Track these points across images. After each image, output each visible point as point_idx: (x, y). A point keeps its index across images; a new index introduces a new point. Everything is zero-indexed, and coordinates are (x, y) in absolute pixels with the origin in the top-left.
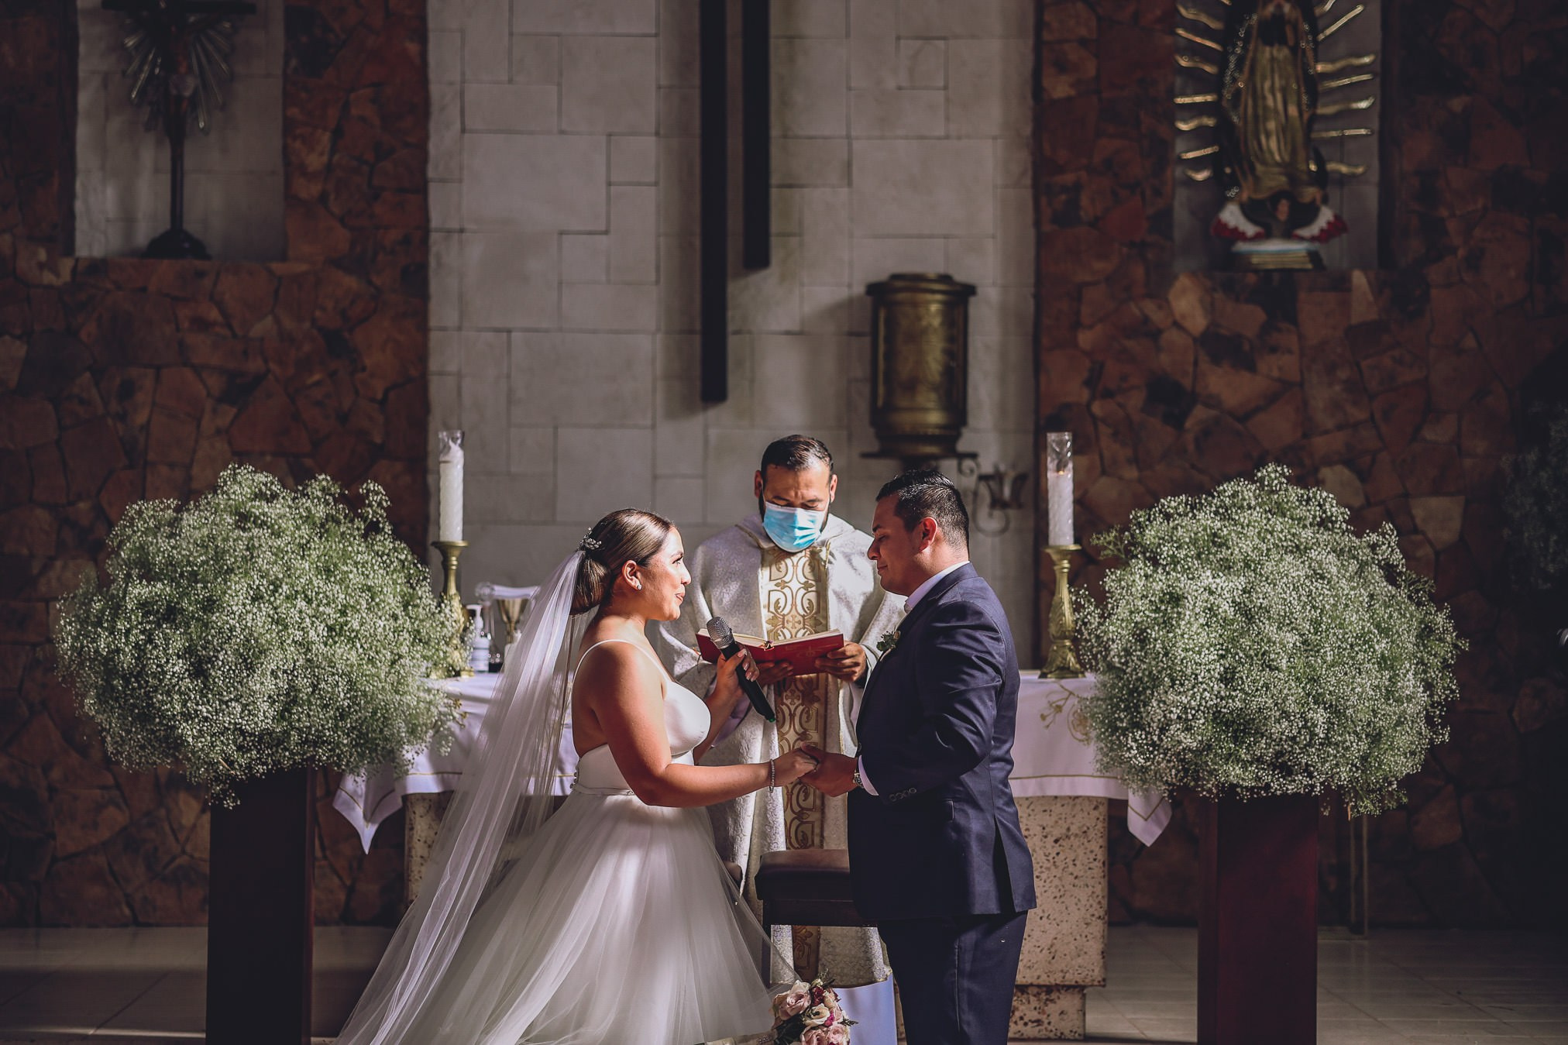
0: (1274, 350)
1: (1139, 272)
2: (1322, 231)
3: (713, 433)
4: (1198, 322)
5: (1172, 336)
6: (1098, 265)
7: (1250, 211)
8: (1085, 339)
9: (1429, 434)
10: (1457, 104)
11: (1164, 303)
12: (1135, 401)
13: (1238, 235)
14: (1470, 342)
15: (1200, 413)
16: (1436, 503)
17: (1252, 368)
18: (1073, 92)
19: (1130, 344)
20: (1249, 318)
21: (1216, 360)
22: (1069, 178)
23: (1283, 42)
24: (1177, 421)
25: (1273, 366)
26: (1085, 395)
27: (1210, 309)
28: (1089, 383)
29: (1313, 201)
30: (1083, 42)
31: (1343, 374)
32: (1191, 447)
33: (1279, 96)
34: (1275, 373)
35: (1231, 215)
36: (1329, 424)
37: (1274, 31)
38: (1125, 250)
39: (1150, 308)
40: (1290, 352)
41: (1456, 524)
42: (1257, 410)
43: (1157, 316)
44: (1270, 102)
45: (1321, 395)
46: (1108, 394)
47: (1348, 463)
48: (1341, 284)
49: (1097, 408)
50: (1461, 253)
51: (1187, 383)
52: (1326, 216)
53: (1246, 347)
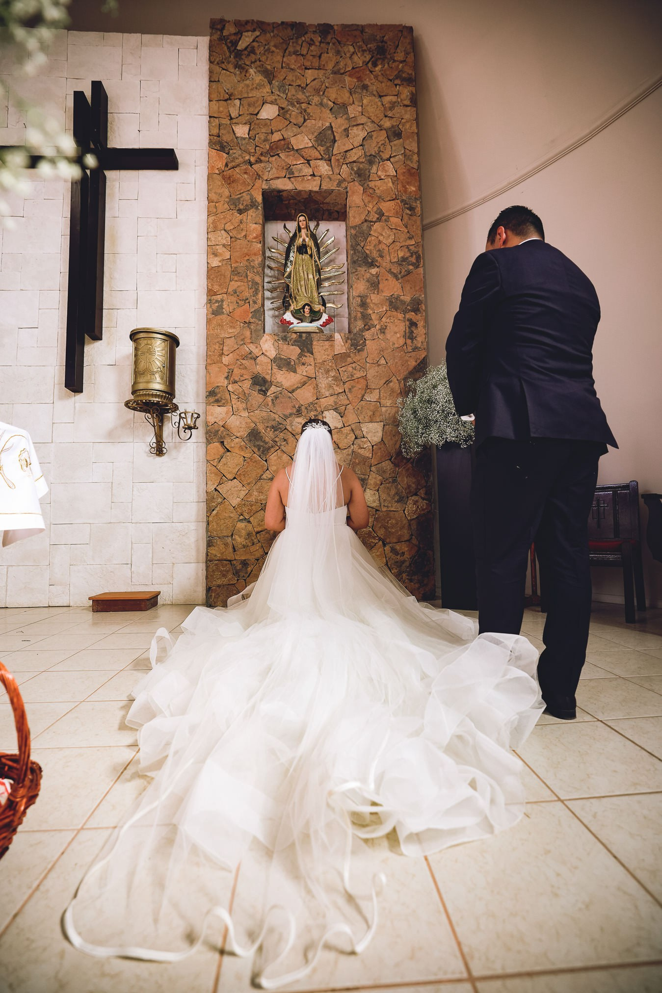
0: (304, 364)
1: (248, 333)
2: (324, 322)
3: (77, 405)
4: (272, 353)
5: (262, 359)
6: (230, 331)
7: (295, 314)
8: (226, 360)
9: (367, 398)
10: (374, 271)
11: (258, 345)
12: (247, 384)
13: (290, 323)
14: (383, 361)
15: (273, 389)
16: (370, 425)
17: (295, 372)
18: (220, 264)
19: (244, 362)
20: (293, 352)
21: (280, 368)
22: (219, 297)
23: (306, 253)
24: (264, 392)
25: (303, 371)
26: (226, 382)
27: (278, 348)
28: (227, 378)
29: (320, 310)
30: (224, 246)
31: (332, 374)
32: (270, 403)
33: (305, 273)
34: (305, 374)
35: (288, 316)
36: (327, 394)
37: (302, 249)
38: (242, 324)
39: (252, 347)
40: (310, 365)
41: (380, 434)
42: (298, 388)
43: (256, 351)
44: (302, 274)
45: (324, 382)
46: (236, 382)
47: (336, 410)
48: (330, 338)
49: (230, 388)
50: (378, 327)
51: (268, 377)
52: (325, 317)
53: (292, 363)
